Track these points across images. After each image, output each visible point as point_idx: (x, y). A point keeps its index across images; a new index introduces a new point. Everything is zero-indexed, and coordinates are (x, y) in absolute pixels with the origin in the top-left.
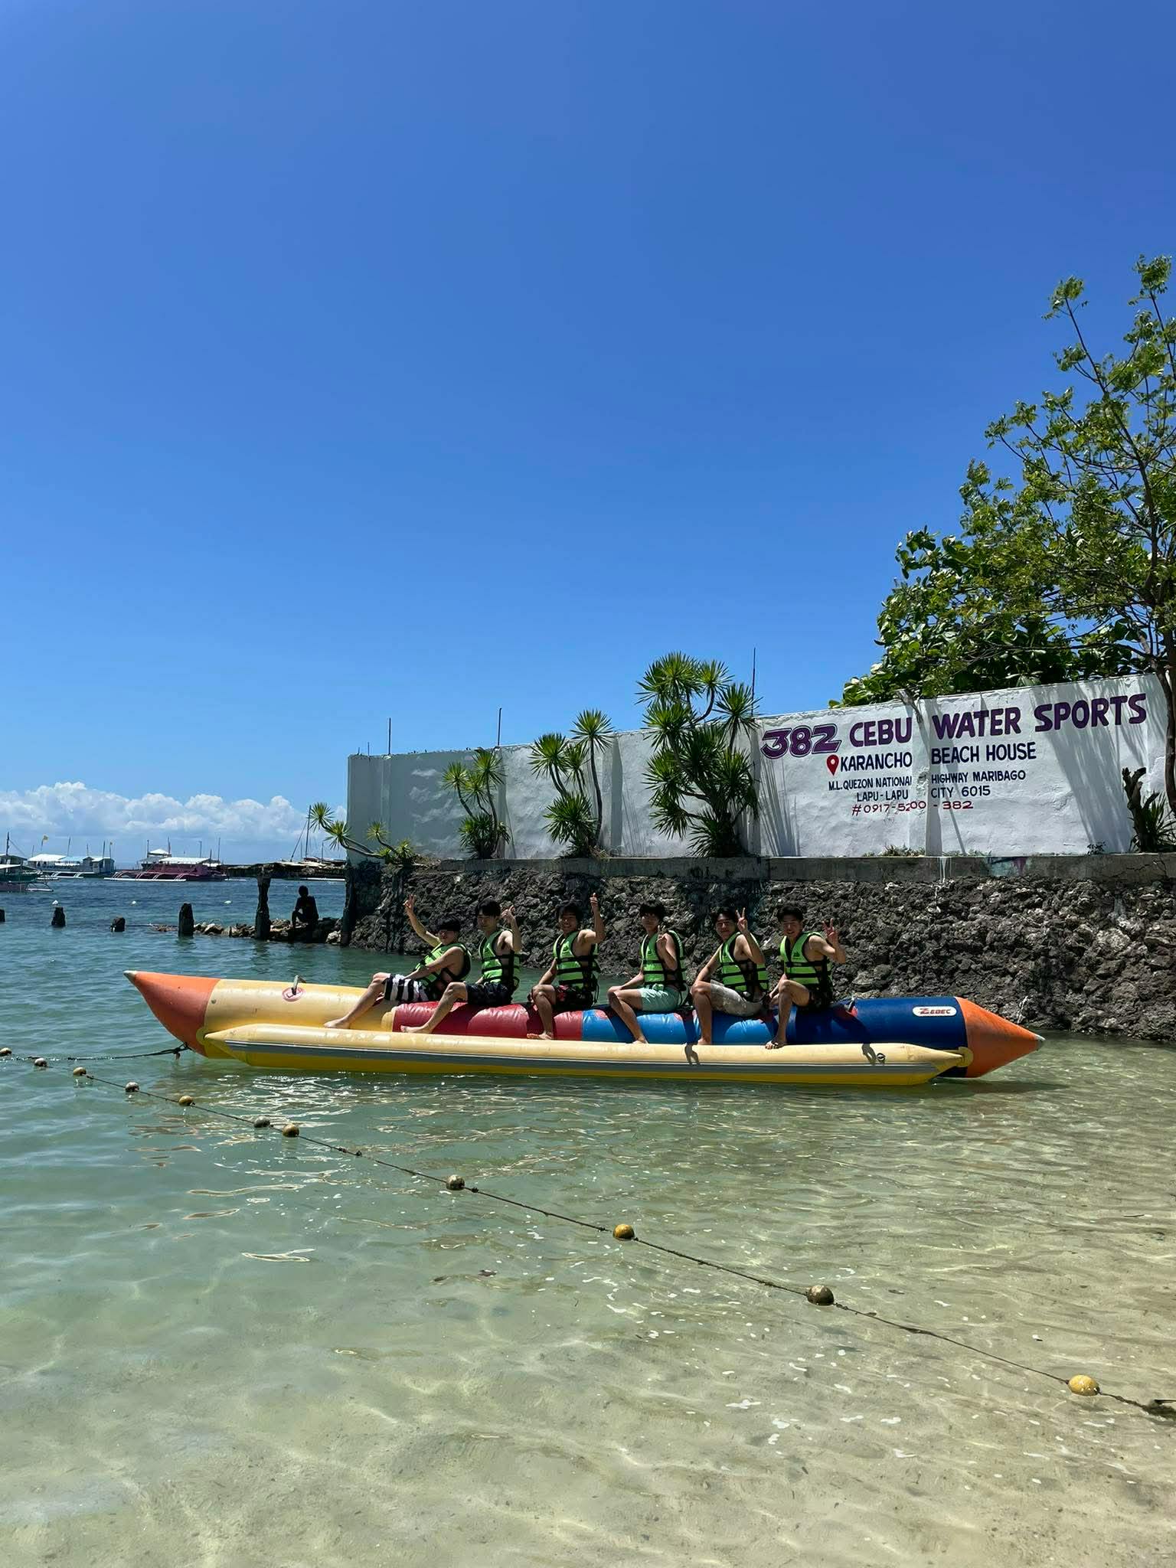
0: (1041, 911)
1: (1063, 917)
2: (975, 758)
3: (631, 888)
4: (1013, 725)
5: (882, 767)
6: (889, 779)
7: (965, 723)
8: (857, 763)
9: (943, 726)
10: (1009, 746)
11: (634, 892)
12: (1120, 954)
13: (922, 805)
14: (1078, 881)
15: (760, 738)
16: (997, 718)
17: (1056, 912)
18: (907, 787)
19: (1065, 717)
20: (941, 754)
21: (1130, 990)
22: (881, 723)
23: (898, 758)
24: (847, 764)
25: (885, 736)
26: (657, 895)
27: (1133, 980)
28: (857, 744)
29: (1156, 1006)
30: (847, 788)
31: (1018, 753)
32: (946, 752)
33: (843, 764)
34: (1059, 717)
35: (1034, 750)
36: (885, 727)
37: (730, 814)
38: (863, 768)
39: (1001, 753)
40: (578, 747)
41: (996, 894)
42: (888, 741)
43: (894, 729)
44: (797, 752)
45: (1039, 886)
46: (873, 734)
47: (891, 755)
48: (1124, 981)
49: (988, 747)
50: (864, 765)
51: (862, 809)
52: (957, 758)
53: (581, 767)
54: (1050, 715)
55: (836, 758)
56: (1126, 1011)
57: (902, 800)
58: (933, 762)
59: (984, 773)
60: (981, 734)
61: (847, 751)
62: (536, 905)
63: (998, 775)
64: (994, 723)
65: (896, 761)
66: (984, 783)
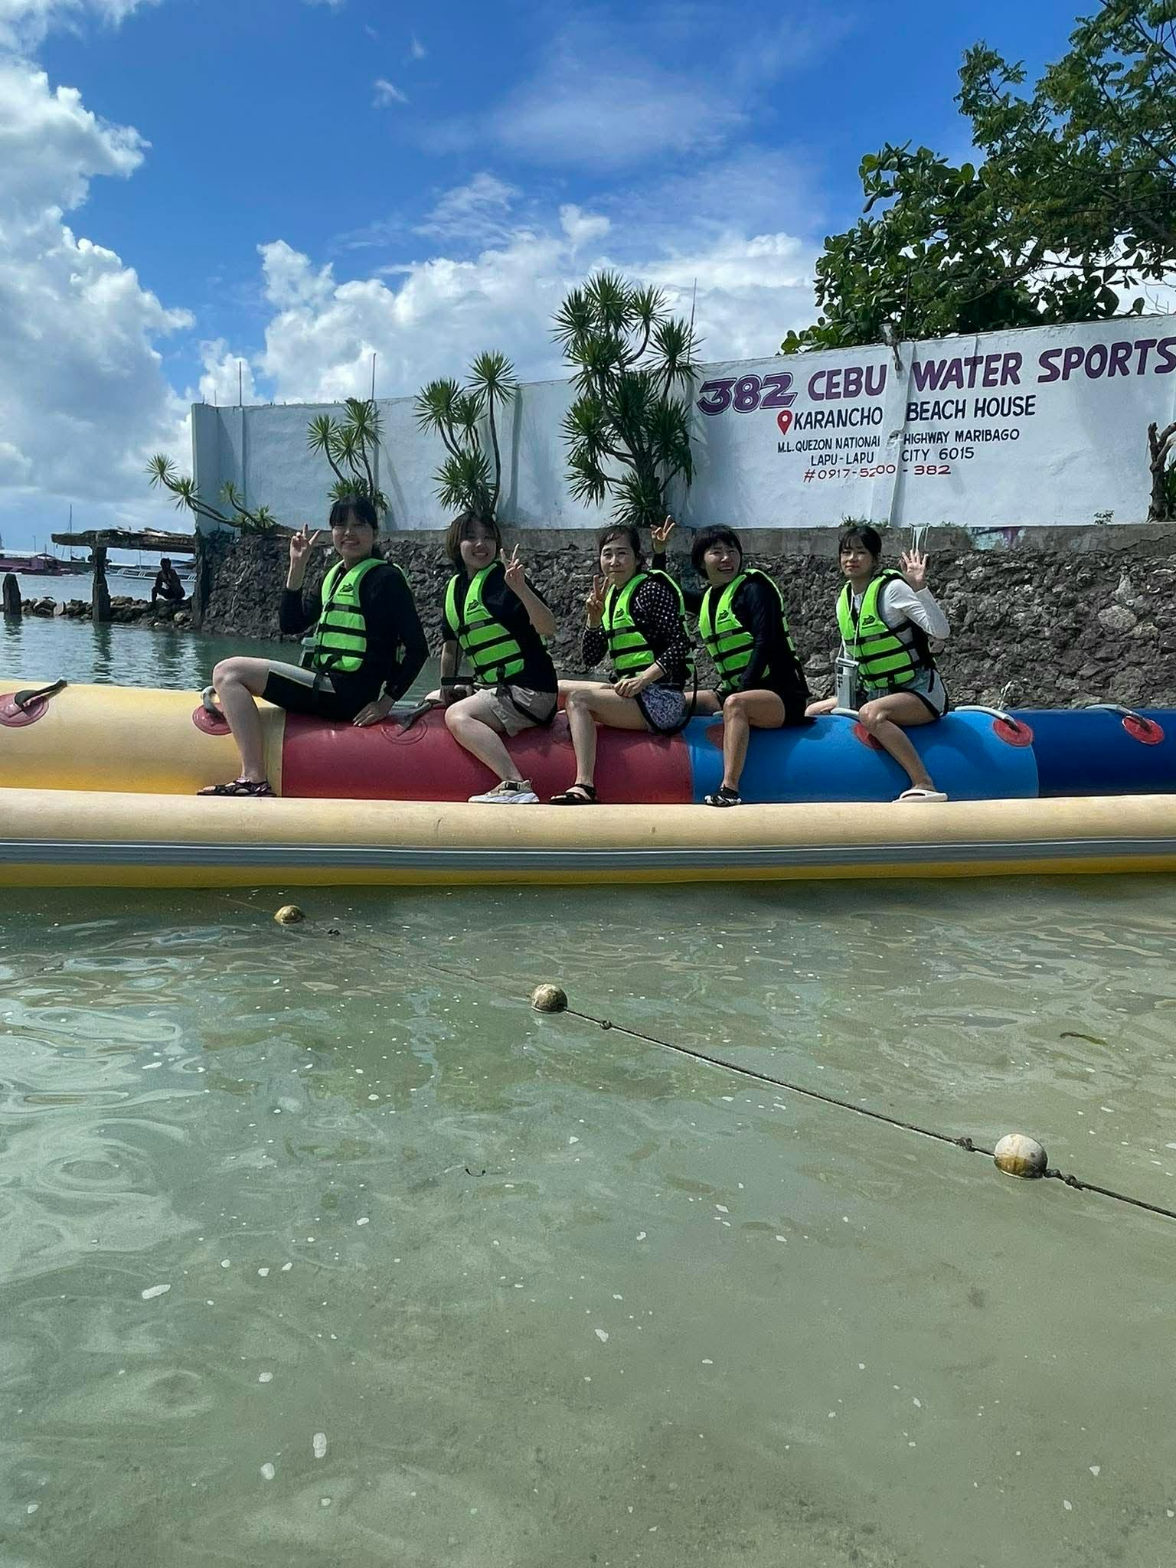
0: (1030, 588)
1: (1058, 594)
2: (960, 414)
3: (537, 562)
4: (1011, 374)
5: (844, 424)
6: (852, 439)
7: (953, 372)
8: (814, 420)
9: (925, 375)
10: (1003, 399)
11: (541, 568)
12: (1126, 635)
13: (891, 469)
14: (1077, 555)
15: (697, 389)
16: (993, 365)
17: (1049, 589)
18: (874, 448)
19: (1077, 364)
20: (919, 410)
21: (1135, 674)
22: (848, 372)
23: (866, 414)
24: (803, 421)
25: (852, 388)
26: (569, 571)
27: (1139, 664)
28: (816, 397)
29: (1166, 692)
30: (799, 450)
31: (1013, 408)
32: (925, 407)
33: (798, 421)
34: (1069, 365)
35: (1033, 405)
36: (853, 376)
37: (658, 478)
38: (821, 426)
39: (993, 408)
40: (473, 399)
41: (980, 569)
42: (855, 394)
43: (863, 379)
44: (740, 406)
45: (1029, 560)
46: (837, 385)
47: (858, 410)
48: (1128, 665)
49: (977, 400)
50: (823, 423)
51: (816, 475)
52: (938, 414)
53: (476, 424)
54: (1058, 362)
55: (789, 414)
56: (1131, 697)
57: (865, 464)
58: (908, 419)
59: (969, 432)
60: (971, 385)
61: (803, 406)
62: (423, 581)
63: (988, 435)
64: (989, 371)
65: (863, 417)
66: (968, 443)
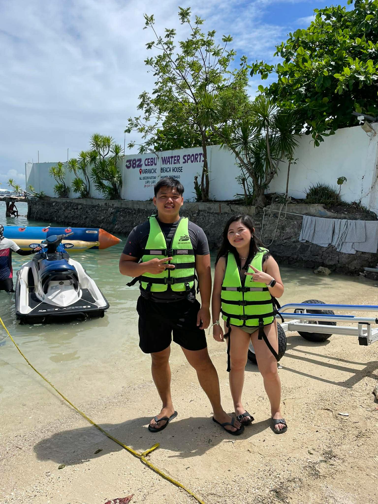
2: (170, 171)
4: (178, 161)
5: (151, 173)
6: (152, 177)
7: (168, 160)
9: (164, 160)
10: (177, 168)
15: (125, 162)
16: (175, 158)
18: (155, 180)
24: (144, 171)
25: (152, 163)
28: (146, 165)
30: (143, 179)
31: (179, 170)
32: (164, 169)
34: (188, 159)
35: (182, 169)
36: (152, 160)
39: (175, 170)
42: (152, 165)
44: (133, 167)
46: (149, 162)
47: (153, 169)
49: (173, 168)
50: (147, 172)
51: (146, 186)
52: (166, 171)
54: (186, 158)
55: (141, 169)
58: (161, 172)
61: (144, 167)
64: (175, 160)
